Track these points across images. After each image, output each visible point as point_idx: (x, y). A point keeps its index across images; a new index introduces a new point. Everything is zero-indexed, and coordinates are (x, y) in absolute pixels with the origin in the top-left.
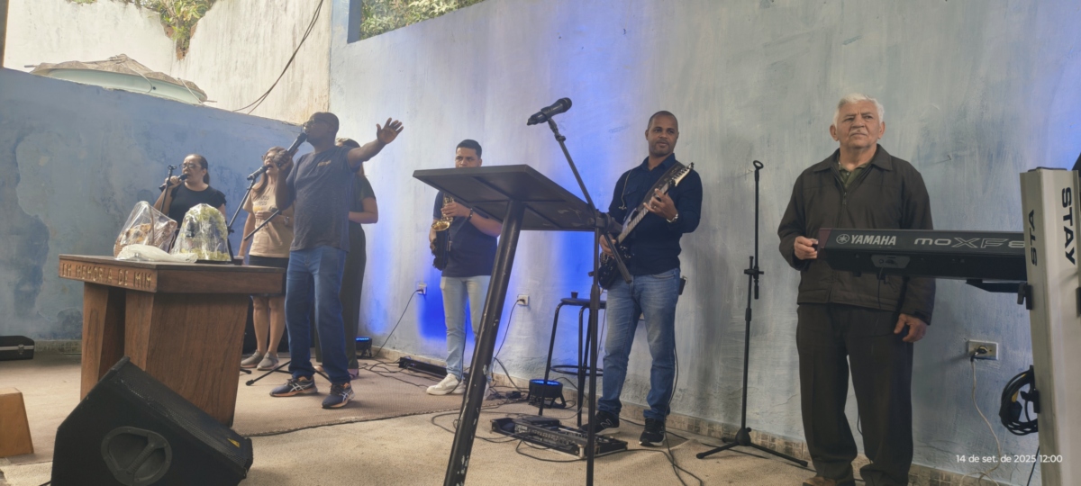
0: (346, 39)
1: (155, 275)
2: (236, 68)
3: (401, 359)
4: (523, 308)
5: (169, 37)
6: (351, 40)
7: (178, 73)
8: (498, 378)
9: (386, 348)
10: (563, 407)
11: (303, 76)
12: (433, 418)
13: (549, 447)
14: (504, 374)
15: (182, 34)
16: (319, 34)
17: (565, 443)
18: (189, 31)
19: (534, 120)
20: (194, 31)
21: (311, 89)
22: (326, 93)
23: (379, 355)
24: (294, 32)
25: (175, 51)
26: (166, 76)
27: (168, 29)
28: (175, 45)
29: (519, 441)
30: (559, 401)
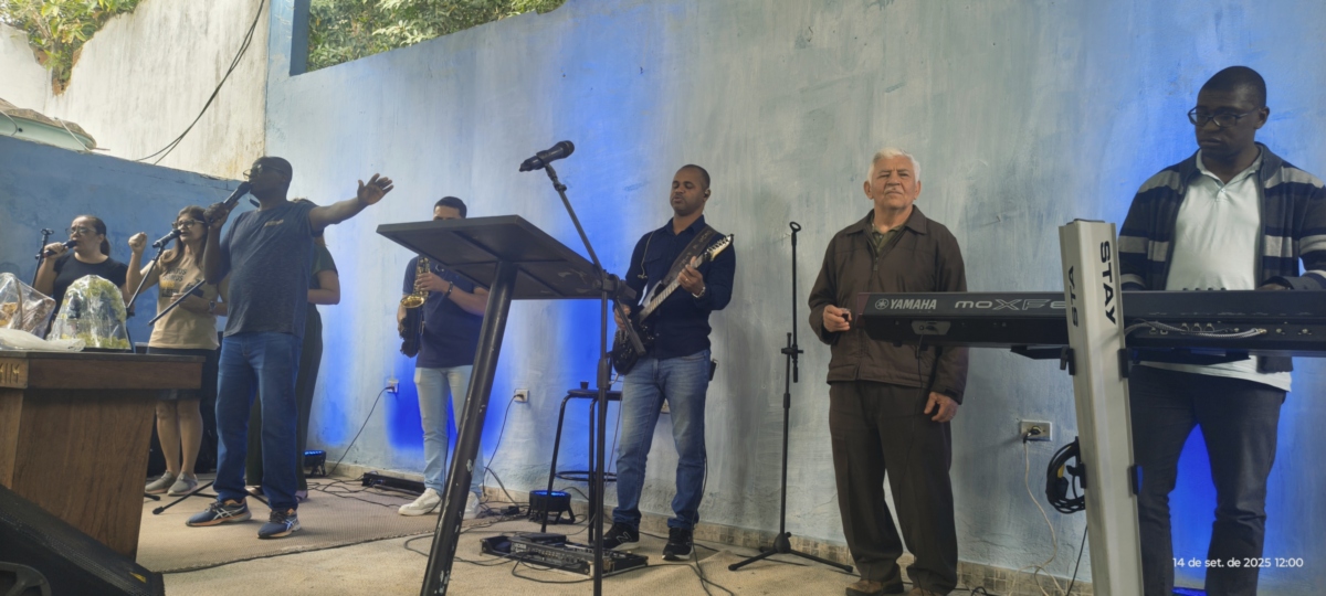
0: (288, 70)
1: (25, 366)
2: (137, 107)
3: (365, 474)
4: (520, 405)
5: (41, 63)
6: (295, 71)
7: (54, 110)
8: (490, 492)
9: (346, 463)
10: (571, 522)
11: (229, 116)
12: (407, 543)
13: (553, 566)
14: (499, 487)
15: (60, 62)
16: (252, 63)
17: (572, 561)
18: (71, 59)
19: (528, 166)
20: (78, 57)
21: (241, 134)
22: (261, 139)
23: (335, 472)
24: (217, 61)
25: (50, 83)
26: (38, 115)
27: (39, 54)
28: (50, 75)
29: (515, 562)
30: (566, 516)
